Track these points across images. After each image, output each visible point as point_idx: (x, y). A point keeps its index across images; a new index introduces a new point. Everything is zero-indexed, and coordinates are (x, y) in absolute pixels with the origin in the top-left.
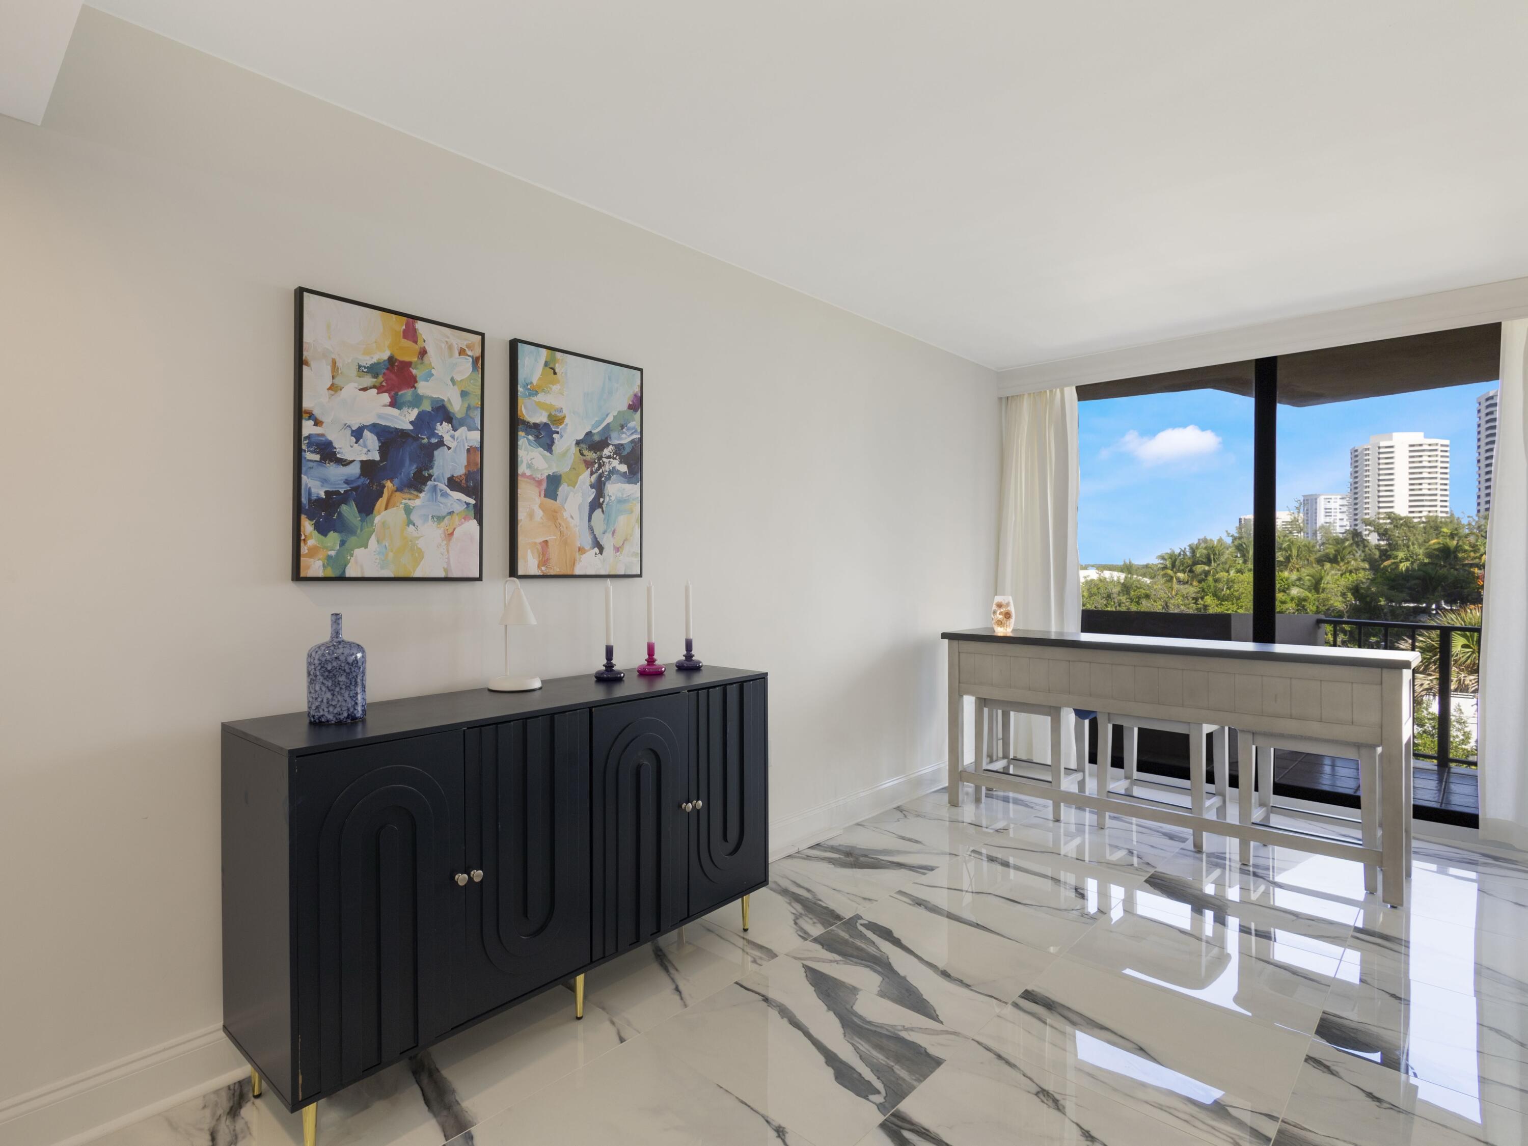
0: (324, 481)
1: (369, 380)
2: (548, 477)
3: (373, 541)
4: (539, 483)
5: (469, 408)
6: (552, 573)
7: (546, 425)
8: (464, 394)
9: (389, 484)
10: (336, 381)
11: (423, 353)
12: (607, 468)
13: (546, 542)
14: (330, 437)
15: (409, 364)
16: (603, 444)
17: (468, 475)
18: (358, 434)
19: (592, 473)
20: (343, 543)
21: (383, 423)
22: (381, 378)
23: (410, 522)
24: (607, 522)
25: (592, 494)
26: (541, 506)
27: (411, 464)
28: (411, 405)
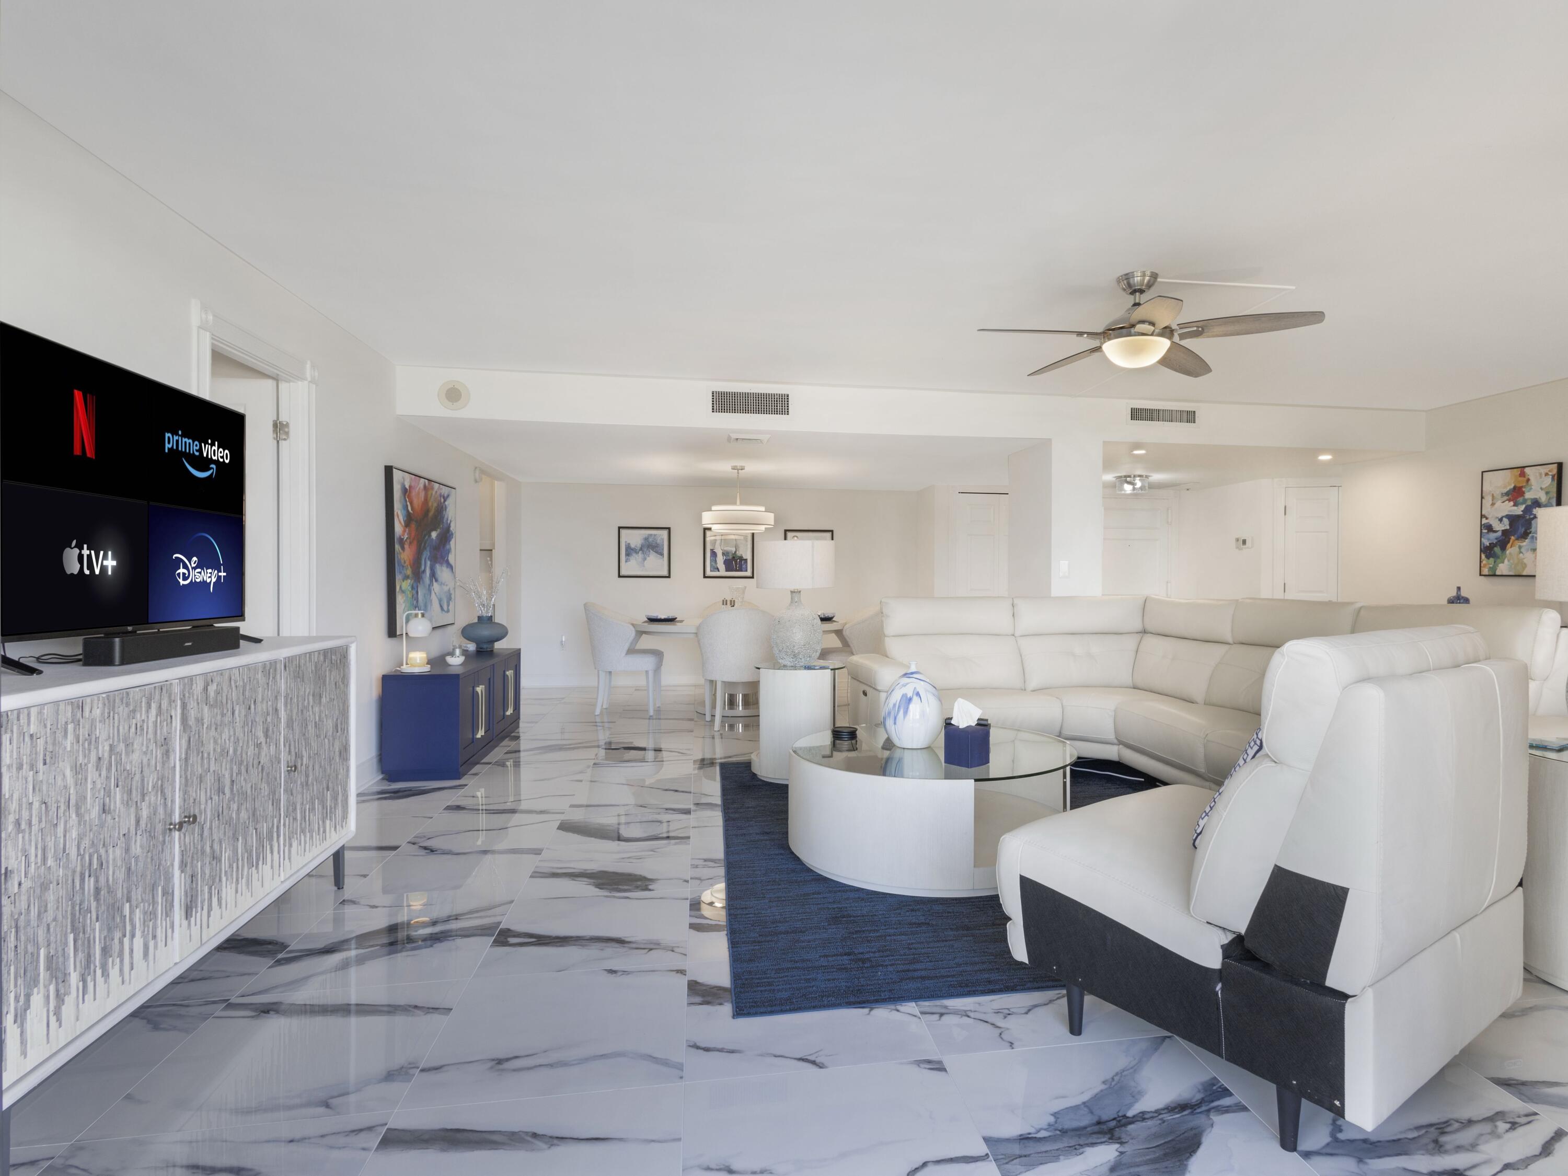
0: (1489, 539)
1: (1506, 498)
3: (1506, 561)
5: (1550, 499)
8: (1547, 493)
9: (1513, 538)
10: (1494, 502)
11: (1528, 480)
14: (1491, 523)
15: (1522, 487)
18: (1501, 520)
20: (1495, 562)
21: (1511, 514)
23: (1521, 552)
27: (1522, 528)
28: (1522, 504)
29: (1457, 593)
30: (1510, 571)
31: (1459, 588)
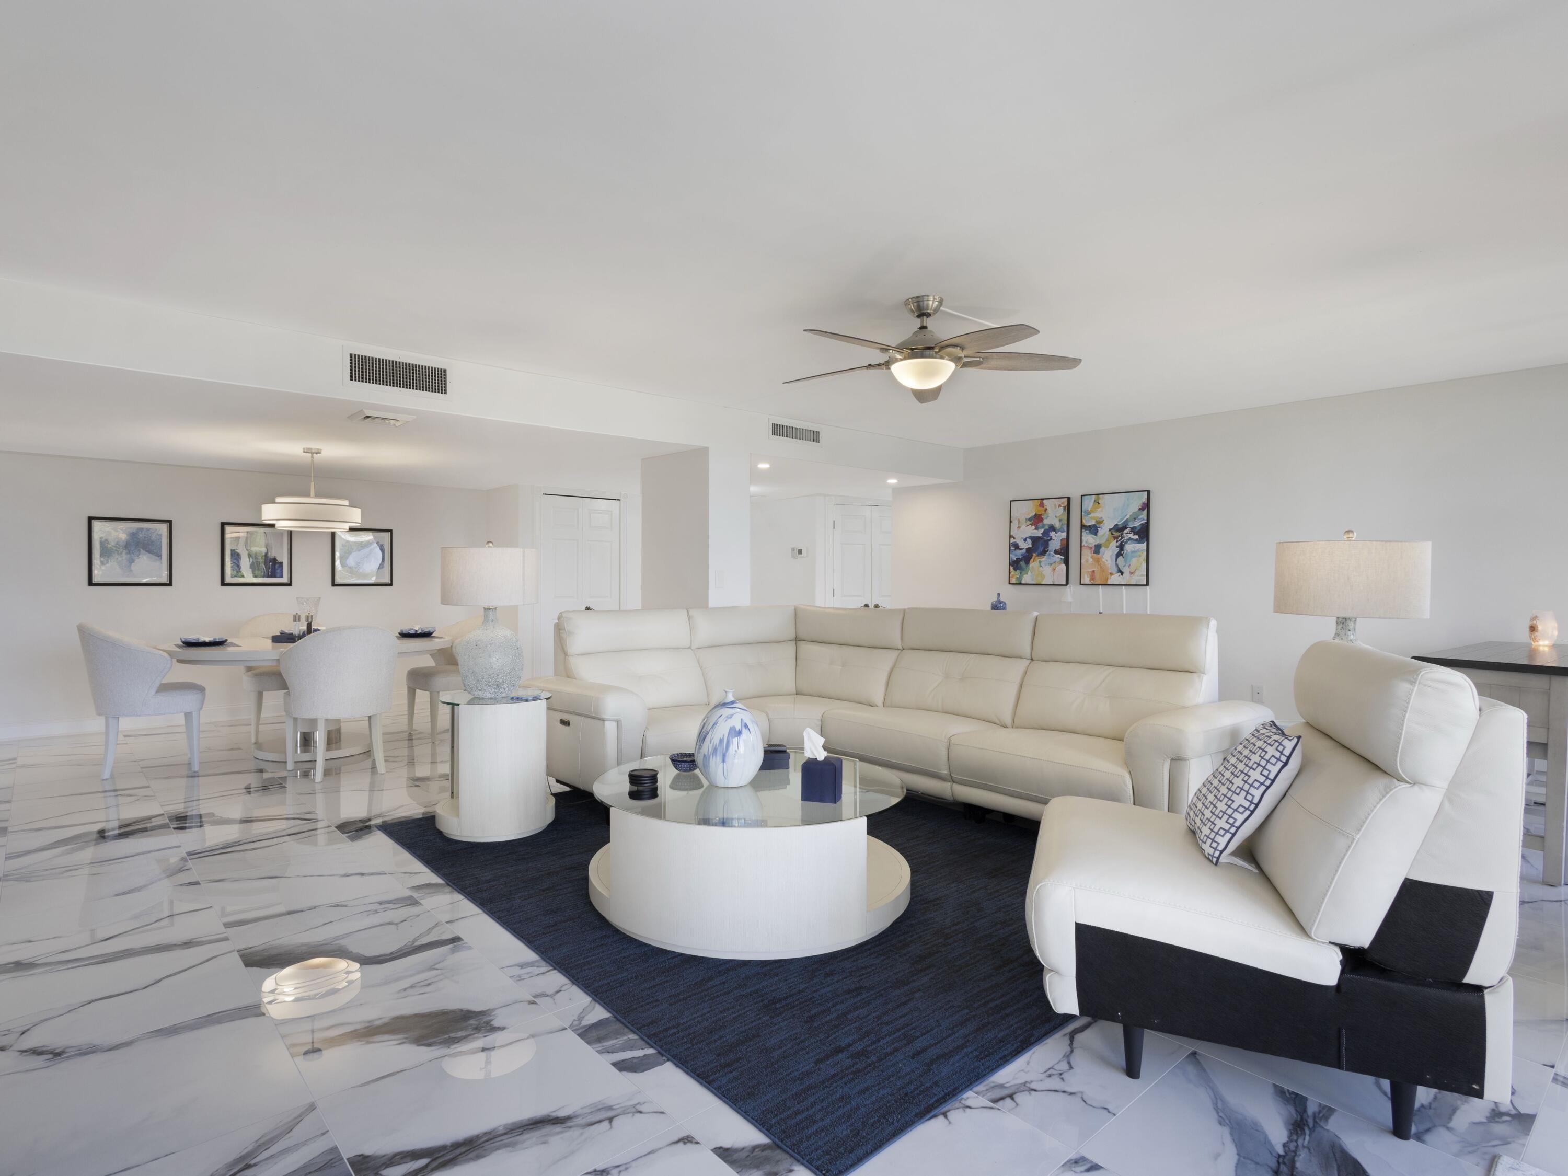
0: (1016, 555)
1: (1029, 523)
2: (1095, 545)
3: (1029, 573)
4: (1091, 548)
5: (1062, 525)
6: (1096, 583)
7: (1094, 526)
8: (1060, 520)
9: (1034, 554)
10: (1020, 525)
11: (1046, 509)
12: (1126, 538)
13: (1094, 571)
14: (1018, 542)
15: (1041, 515)
16: (1125, 528)
17: (1062, 548)
18: (1025, 540)
19: (1117, 541)
20: (1021, 573)
21: (1033, 535)
22: (1032, 521)
23: (1041, 566)
24: (1126, 561)
25: (1117, 550)
26: (1092, 557)
27: (1042, 546)
28: (1042, 528)
29: (998, 598)
30: (1032, 580)
31: (999, 594)
